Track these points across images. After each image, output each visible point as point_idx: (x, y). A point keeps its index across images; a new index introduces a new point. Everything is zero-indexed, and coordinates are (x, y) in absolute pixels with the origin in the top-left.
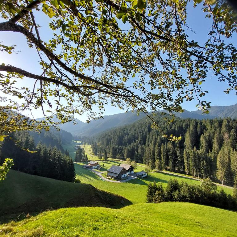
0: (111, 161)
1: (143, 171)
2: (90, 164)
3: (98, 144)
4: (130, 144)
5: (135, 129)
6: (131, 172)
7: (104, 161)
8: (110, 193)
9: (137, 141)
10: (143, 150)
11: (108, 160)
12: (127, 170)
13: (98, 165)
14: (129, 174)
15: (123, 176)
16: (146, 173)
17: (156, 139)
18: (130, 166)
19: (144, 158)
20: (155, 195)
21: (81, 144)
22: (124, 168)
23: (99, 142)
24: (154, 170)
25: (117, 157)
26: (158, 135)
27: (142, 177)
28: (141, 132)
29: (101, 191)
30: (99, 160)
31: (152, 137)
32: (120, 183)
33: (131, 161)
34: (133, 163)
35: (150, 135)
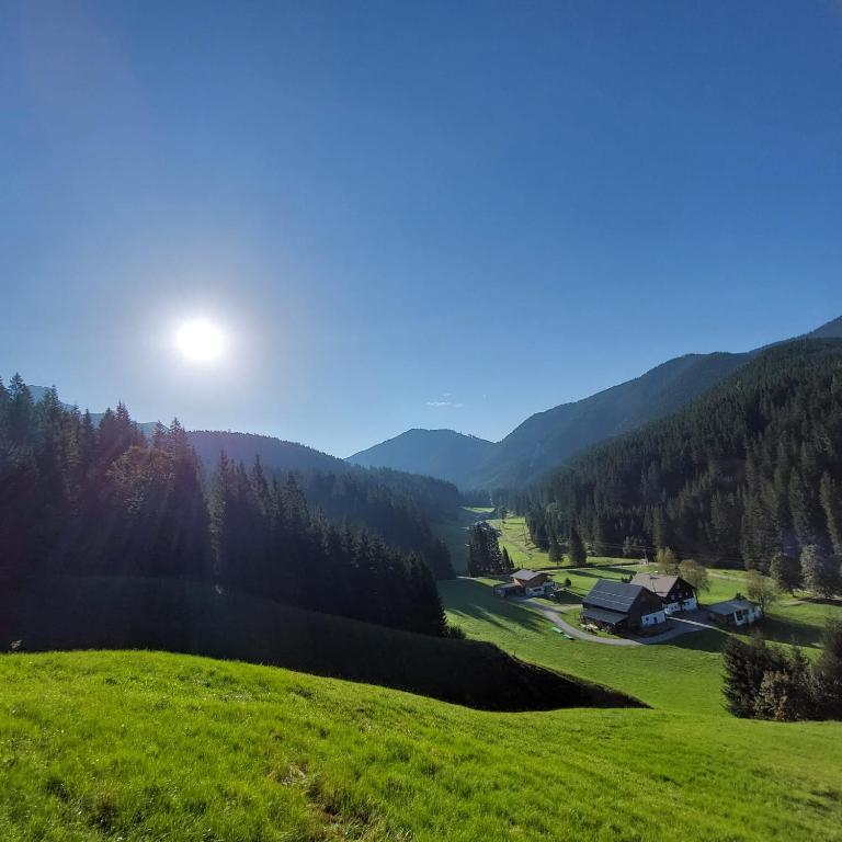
0: (601, 567)
1: (739, 598)
2: (519, 580)
3: (548, 510)
4: (674, 494)
5: (684, 432)
6: (681, 603)
7: (571, 567)
8: (570, 676)
9: (702, 481)
10: (736, 512)
11: (591, 565)
12: (665, 595)
13: (545, 584)
14: (675, 614)
15: (648, 619)
16: (754, 604)
17: (793, 460)
18: (672, 580)
19: (744, 544)
20: (759, 688)
21: (492, 516)
22: (644, 589)
23: (553, 501)
24: (799, 593)
25: (626, 549)
26: (800, 439)
27: (739, 623)
28: (716, 439)
29: (534, 666)
30: (555, 565)
31: (773, 453)
32: (638, 648)
33: (679, 559)
34: (687, 570)
35: (760, 448)
